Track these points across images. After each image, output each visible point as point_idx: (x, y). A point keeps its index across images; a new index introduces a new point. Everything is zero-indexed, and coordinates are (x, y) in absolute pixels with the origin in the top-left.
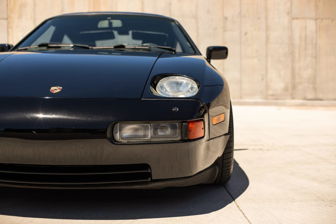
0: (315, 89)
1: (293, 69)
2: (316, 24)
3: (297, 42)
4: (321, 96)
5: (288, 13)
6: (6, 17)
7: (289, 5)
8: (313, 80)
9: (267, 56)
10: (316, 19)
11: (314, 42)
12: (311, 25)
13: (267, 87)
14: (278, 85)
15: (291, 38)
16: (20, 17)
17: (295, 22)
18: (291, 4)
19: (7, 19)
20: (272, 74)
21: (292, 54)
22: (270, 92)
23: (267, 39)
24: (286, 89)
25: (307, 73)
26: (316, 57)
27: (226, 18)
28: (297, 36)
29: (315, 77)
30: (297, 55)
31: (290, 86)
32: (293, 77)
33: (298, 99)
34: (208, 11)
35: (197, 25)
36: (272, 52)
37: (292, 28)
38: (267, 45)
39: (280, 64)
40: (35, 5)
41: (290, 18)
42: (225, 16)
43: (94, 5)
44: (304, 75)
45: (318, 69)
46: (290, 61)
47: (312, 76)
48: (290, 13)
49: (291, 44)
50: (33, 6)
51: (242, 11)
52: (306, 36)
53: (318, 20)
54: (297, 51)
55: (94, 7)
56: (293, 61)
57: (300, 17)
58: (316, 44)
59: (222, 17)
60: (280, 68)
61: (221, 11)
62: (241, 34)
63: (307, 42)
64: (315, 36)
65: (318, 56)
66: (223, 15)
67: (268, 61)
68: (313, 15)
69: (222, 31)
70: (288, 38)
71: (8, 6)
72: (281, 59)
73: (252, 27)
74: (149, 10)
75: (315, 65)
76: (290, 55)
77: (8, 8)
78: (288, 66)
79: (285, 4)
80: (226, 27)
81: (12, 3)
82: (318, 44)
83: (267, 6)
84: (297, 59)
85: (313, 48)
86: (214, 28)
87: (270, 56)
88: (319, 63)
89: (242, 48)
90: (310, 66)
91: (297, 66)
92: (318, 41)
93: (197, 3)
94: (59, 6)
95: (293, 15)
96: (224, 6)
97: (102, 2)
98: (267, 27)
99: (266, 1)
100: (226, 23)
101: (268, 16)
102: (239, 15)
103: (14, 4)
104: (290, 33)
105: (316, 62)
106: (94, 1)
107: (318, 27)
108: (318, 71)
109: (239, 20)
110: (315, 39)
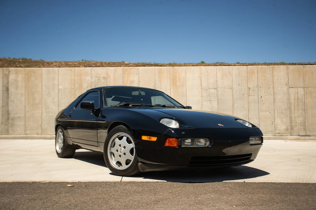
0: (305, 129)
1: (291, 118)
2: (304, 90)
3: (292, 101)
4: (309, 134)
5: (286, 85)
7: (287, 79)
8: (304, 124)
9: (274, 110)
11: (303, 101)
12: (301, 91)
13: (275, 128)
14: (282, 127)
15: (289, 99)
17: (291, 89)
18: (288, 79)
20: (278, 121)
21: (290, 108)
22: (277, 132)
23: (274, 100)
24: (287, 129)
25: (299, 120)
26: (305, 110)
28: (292, 98)
29: (305, 122)
30: (293, 109)
31: (289, 128)
32: (291, 122)
33: (294, 136)
34: (239, 85)
35: (233, 93)
36: (277, 107)
37: (289, 93)
38: (274, 104)
39: (282, 115)
40: (139, 82)
41: (288, 87)
42: (249, 87)
43: (173, 81)
44: (298, 121)
45: (306, 117)
46: (289, 112)
47: (303, 122)
48: (288, 84)
49: (289, 102)
50: (138, 83)
51: (259, 84)
52: (298, 98)
53: (305, 88)
54: (293, 106)
55: (173, 83)
56: (290, 113)
57: (294, 86)
58: (305, 102)
59: (247, 87)
60: (283, 117)
61: (247, 84)
62: (258, 97)
63: (299, 101)
64: (303, 98)
65: (306, 110)
66: (248, 86)
67: (275, 112)
68: (302, 85)
69: (247, 95)
70: (287, 99)
71: (124, 82)
72: (283, 111)
73: (265, 93)
74: (204, 85)
75: (304, 115)
76: (289, 109)
77: (124, 84)
78: (288, 115)
79: (285, 79)
80: (249, 93)
81: (126, 81)
82: (306, 102)
83: (274, 81)
84: (293, 111)
85: (303, 105)
86: (243, 94)
87: (276, 110)
88: (307, 113)
89: (259, 105)
90: (301, 115)
91: (293, 116)
92: (306, 101)
93: (232, 79)
94: (153, 82)
95: (290, 86)
96: (248, 81)
97: (177, 80)
98: (274, 93)
99: (273, 78)
100: (249, 91)
101: (274, 87)
102: (257, 86)
103: (127, 81)
104: (288, 96)
105: (305, 113)
106: (173, 79)
107: (305, 92)
108: (306, 119)
109: (257, 89)
110: (303, 99)
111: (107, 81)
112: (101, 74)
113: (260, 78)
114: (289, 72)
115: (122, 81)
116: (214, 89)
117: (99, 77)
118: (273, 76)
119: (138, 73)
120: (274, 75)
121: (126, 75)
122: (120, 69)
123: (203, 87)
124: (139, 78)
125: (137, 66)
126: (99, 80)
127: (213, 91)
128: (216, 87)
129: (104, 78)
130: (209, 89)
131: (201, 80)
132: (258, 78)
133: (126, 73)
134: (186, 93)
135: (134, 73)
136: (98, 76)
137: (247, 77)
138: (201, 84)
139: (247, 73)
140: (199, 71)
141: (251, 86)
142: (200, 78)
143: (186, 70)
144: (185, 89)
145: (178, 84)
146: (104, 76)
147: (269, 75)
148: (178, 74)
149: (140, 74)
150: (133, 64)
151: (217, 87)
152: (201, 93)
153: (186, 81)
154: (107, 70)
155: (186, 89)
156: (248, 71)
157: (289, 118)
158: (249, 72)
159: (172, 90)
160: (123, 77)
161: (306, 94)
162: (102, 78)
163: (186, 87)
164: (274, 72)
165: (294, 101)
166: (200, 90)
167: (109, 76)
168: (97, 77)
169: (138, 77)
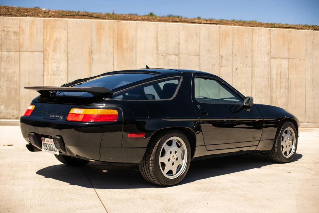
1: (271, 98)
2: (289, 62)
3: (274, 77)
5: (268, 54)
6: (42, 50)
7: (269, 47)
9: (252, 87)
10: (288, 59)
11: (287, 77)
12: (285, 63)
15: (270, 73)
16: (55, 50)
17: (273, 60)
18: (271, 46)
19: (43, 52)
20: (256, 102)
21: (271, 86)
23: (253, 73)
25: (281, 101)
26: (288, 89)
27: (222, 56)
28: (274, 72)
29: (287, 105)
30: (274, 87)
34: (209, 51)
35: (200, 62)
36: (256, 84)
37: (271, 65)
38: (252, 79)
39: (261, 94)
40: (68, 40)
41: (270, 58)
42: (221, 55)
43: (118, 42)
44: (279, 102)
45: (289, 98)
46: (269, 91)
47: (285, 104)
48: (270, 53)
49: (270, 78)
50: (66, 42)
51: (234, 51)
52: (281, 72)
53: (290, 59)
54: (274, 83)
55: (118, 44)
56: (271, 91)
57: (277, 57)
58: (288, 79)
59: (219, 55)
60: (262, 97)
61: (218, 51)
62: (233, 69)
63: (282, 77)
64: (287, 72)
65: (290, 88)
66: (220, 53)
67: (253, 91)
68: (286, 55)
69: (218, 66)
70: (268, 73)
71: (45, 41)
72: (263, 89)
73: (242, 64)
74: (162, 48)
75: (287, 95)
76: (269, 87)
77: (45, 43)
78: (268, 95)
79: (266, 46)
80: (222, 63)
81: (48, 38)
82: (290, 78)
83: (253, 48)
84: (274, 90)
85: (286, 82)
86: (213, 64)
87: (254, 87)
88: (290, 93)
89: (234, 81)
90: (284, 95)
91: (274, 96)
92: (290, 76)
93: (200, 43)
94: (88, 42)
95: (272, 55)
96: (221, 47)
97: (124, 40)
98: (252, 64)
99: (252, 44)
100: (222, 61)
101: (253, 56)
102: (232, 54)
103: (50, 39)
104: (269, 69)
105: (288, 92)
106: (118, 39)
107: (290, 65)
108: (289, 100)
109: (231, 58)
110: (287, 74)
111: (20, 38)
112: (11, 28)
113: (236, 44)
114: (272, 37)
115: (42, 38)
116: (174, 56)
117: (8, 32)
118: (252, 42)
119: (66, 28)
120: (253, 39)
121: (49, 29)
122: (39, 21)
123: (159, 52)
124: (68, 36)
125: (63, 16)
126: (7, 36)
127: (173, 58)
128: (177, 53)
129: (15, 32)
130: (168, 54)
131: (157, 42)
132: (233, 43)
133: (49, 27)
134: (136, 60)
135: (61, 28)
136: (6, 29)
137: (220, 40)
138: (157, 48)
139: (219, 34)
140: (155, 28)
141: (223, 53)
142: (156, 38)
143: (136, 27)
144: (134, 54)
145: (125, 46)
146: (15, 30)
147: (247, 40)
148: (124, 32)
149: (69, 29)
150: (55, 12)
151: (179, 52)
152: (157, 61)
153: (136, 43)
154: (20, 22)
155: (136, 54)
156: (221, 32)
157: (269, 99)
158: (222, 34)
159: (115, 55)
160: (44, 32)
161: (291, 68)
162: (13, 34)
163: (136, 51)
164: (253, 36)
165: (277, 76)
166: (156, 55)
167: (23, 31)
168: (4, 31)
169: (67, 33)
